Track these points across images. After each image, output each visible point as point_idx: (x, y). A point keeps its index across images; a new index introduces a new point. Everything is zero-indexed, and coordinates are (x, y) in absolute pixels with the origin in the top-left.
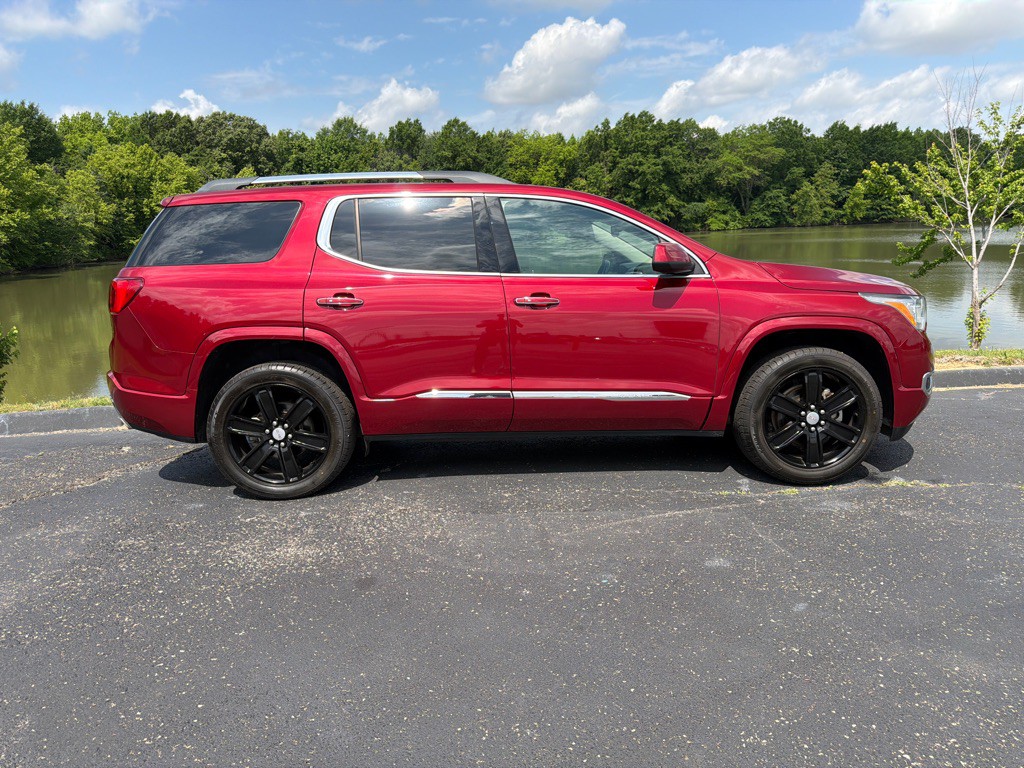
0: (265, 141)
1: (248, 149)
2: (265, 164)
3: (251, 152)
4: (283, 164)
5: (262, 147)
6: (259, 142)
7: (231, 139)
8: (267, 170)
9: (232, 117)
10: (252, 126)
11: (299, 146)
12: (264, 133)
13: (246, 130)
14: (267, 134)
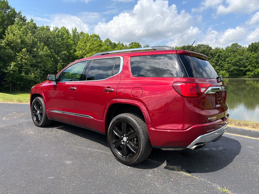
0: (211, 50)
1: (206, 53)
2: (210, 56)
3: (207, 53)
4: (215, 56)
5: (210, 52)
6: (209, 51)
7: (202, 51)
8: (210, 58)
9: (203, 45)
10: (208, 47)
11: (220, 51)
12: (211, 49)
13: (206, 48)
14: (212, 49)
